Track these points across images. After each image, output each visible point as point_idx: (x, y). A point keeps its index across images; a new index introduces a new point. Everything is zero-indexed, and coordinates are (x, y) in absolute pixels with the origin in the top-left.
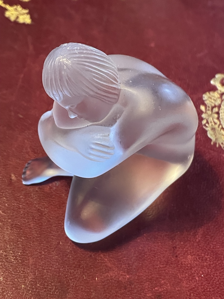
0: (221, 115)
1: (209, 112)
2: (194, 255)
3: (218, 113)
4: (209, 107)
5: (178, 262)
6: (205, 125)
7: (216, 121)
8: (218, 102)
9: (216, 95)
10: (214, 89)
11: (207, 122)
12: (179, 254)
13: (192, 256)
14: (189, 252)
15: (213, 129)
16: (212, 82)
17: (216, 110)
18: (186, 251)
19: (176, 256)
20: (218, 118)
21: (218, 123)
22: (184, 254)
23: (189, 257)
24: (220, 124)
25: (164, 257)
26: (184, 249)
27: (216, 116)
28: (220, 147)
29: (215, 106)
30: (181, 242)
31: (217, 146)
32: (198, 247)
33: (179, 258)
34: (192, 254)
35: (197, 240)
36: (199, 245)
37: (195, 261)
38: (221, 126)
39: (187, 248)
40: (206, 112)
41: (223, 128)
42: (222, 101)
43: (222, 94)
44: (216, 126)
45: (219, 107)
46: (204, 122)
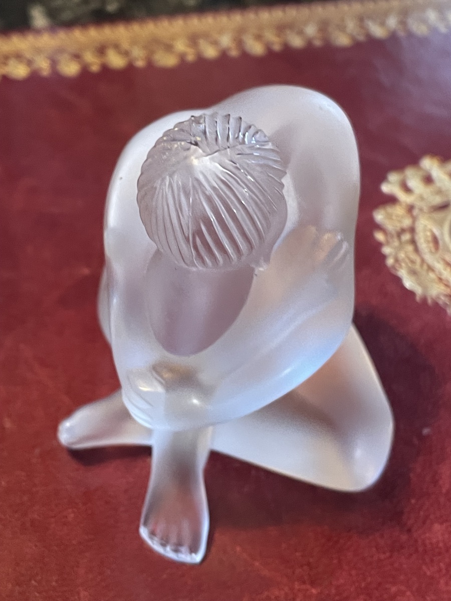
1: (396, 243)
3: (413, 242)
4: (391, 233)
5: (416, 541)
6: (393, 267)
7: (414, 256)
8: (407, 222)
9: (399, 210)
11: (397, 260)
12: (413, 525)
14: (432, 517)
15: (413, 273)
16: (386, 188)
17: (406, 237)
18: (427, 516)
20: (417, 250)
21: (418, 260)
22: (424, 523)
24: (423, 261)
26: (421, 513)
27: (410, 248)
28: (436, 304)
29: (403, 231)
30: (409, 499)
31: (430, 301)
33: (416, 532)
34: (441, 520)
38: (425, 267)
39: (427, 510)
40: (388, 243)
41: (430, 269)
42: (414, 219)
43: (410, 209)
44: (417, 267)
45: (412, 230)
46: (390, 262)
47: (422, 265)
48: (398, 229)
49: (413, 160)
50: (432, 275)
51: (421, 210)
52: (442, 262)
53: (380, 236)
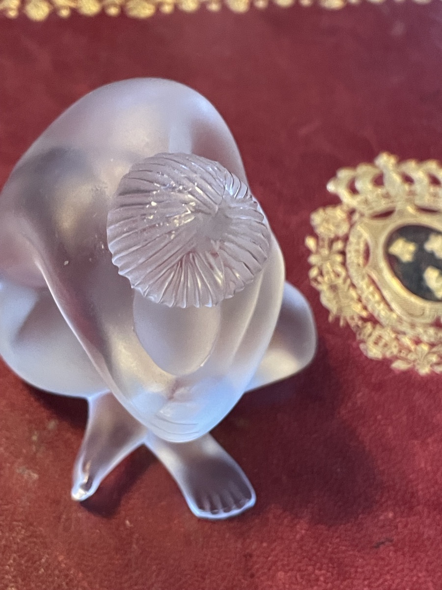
0: (348, 255)
1: (325, 252)
2: (292, 570)
3: (343, 253)
4: (323, 240)
6: (315, 280)
7: (340, 269)
8: (344, 229)
9: (339, 213)
10: (334, 201)
11: (321, 274)
12: (258, 570)
13: (286, 572)
14: (279, 564)
15: (334, 288)
16: (331, 187)
17: (339, 245)
18: (274, 563)
19: (252, 576)
20: (344, 264)
22: (269, 570)
23: (281, 575)
24: (348, 276)
25: (223, 579)
26: (270, 559)
27: (339, 258)
28: (348, 326)
29: (337, 239)
30: (262, 542)
31: (342, 323)
32: (299, 551)
33: (259, 578)
34: (287, 568)
35: (298, 536)
36: (301, 547)
37: (292, 583)
38: (348, 281)
39: (276, 556)
40: (317, 252)
41: (353, 285)
42: (352, 226)
43: (352, 212)
44: (340, 281)
45: (346, 239)
46: (314, 273)
47: (345, 281)
48: (332, 236)
49: (370, 157)
50: (353, 293)
51: (362, 215)
52: (366, 280)
53: (310, 243)
